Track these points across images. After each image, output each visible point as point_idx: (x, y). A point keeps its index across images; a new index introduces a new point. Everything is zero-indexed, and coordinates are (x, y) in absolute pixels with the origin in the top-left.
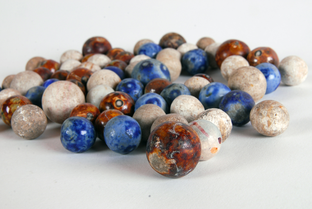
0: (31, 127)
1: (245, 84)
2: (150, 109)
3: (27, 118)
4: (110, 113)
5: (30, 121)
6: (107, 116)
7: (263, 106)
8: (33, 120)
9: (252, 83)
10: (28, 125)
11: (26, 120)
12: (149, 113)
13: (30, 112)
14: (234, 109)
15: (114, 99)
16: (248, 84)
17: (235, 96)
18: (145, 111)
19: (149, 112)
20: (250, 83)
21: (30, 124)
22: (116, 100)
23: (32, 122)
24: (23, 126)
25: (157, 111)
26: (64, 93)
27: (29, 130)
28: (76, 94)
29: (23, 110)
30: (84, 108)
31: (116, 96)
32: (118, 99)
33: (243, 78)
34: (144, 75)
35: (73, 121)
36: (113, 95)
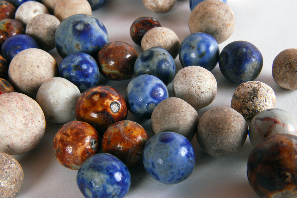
0: (15, 189)
1: (223, 25)
2: (182, 110)
3: (6, 182)
4: (129, 132)
5: (12, 183)
6: (129, 138)
8: (14, 180)
9: (229, 22)
10: (11, 189)
11: (7, 185)
13: (6, 171)
14: (251, 68)
15: (105, 104)
16: (226, 24)
19: (183, 114)
20: (227, 23)
21: (13, 187)
22: (109, 104)
23: (14, 183)
24: (5, 193)
26: (24, 117)
27: (13, 194)
28: (37, 110)
30: (82, 135)
31: (106, 99)
32: (111, 101)
33: (218, 19)
34: (86, 43)
35: (106, 171)
36: (100, 97)
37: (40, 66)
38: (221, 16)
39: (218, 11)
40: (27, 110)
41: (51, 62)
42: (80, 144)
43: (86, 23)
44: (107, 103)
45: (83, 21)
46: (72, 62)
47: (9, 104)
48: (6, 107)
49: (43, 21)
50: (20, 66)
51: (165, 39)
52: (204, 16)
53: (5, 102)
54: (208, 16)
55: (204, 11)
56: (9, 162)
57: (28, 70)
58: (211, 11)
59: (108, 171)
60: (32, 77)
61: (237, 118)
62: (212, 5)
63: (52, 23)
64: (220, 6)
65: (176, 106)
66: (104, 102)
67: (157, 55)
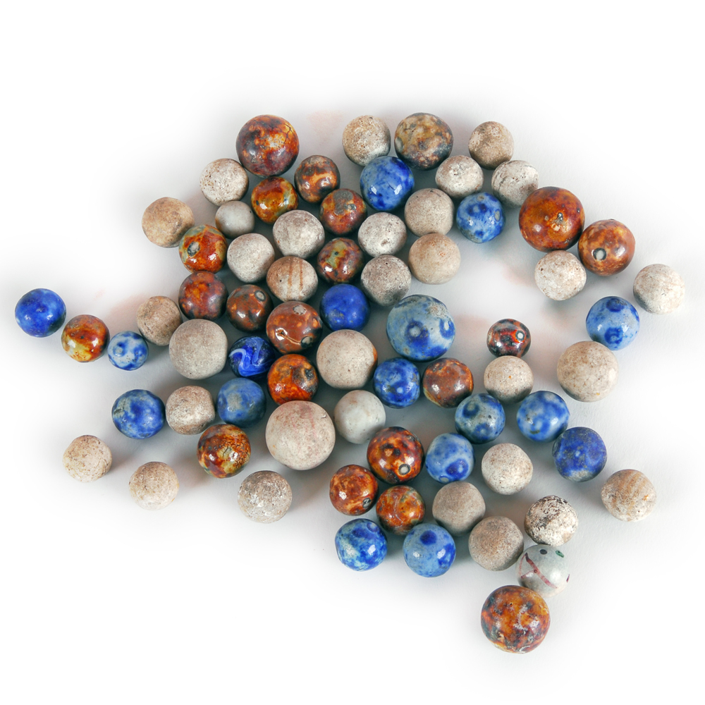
1: (588, 393)
4: (402, 511)
6: (398, 516)
7: (621, 498)
9: (598, 392)
12: (462, 517)
15: (395, 464)
16: (593, 393)
17: (578, 458)
18: (455, 513)
20: (595, 392)
22: (399, 465)
25: (472, 508)
26: (309, 448)
28: (326, 440)
29: (260, 502)
30: (356, 493)
31: (398, 459)
32: (402, 463)
33: (583, 386)
34: (416, 352)
35: (359, 549)
36: (392, 455)
37: (352, 370)
38: (588, 384)
39: (587, 376)
40: (314, 441)
41: (367, 365)
42: (352, 501)
43: (425, 328)
44: (397, 463)
45: (422, 324)
46: (388, 380)
47: (297, 430)
48: (293, 433)
49: (384, 280)
50: (329, 362)
51: (508, 386)
52: (569, 373)
53: (294, 426)
54: (573, 376)
55: (572, 366)
56: (279, 493)
57: (337, 371)
58: (579, 373)
59: (361, 549)
60: (338, 379)
61: (506, 546)
62: (585, 365)
63: (395, 285)
64: (594, 369)
65: (458, 503)
66: (394, 461)
67: (481, 416)
